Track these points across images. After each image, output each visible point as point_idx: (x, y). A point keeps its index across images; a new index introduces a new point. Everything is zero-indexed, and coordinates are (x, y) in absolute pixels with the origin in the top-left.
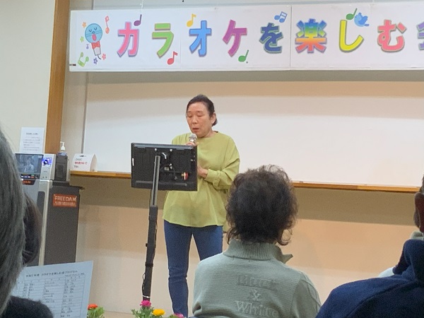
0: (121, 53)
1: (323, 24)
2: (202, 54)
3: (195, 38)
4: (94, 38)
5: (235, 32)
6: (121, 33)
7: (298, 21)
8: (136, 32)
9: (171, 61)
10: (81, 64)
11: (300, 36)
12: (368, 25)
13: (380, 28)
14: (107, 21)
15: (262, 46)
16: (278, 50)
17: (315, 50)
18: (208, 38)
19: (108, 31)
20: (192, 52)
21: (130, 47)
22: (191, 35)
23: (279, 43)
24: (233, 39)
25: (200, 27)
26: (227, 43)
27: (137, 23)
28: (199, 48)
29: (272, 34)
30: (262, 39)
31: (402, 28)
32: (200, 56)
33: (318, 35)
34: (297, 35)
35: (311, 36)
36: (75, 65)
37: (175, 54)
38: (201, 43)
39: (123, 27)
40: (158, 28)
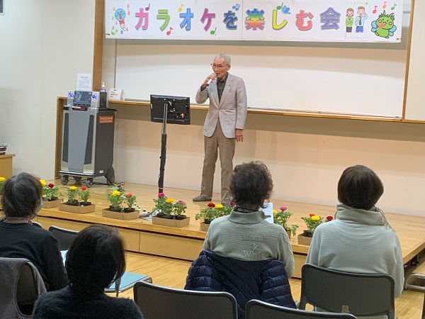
0: (137, 27)
1: (262, 12)
2: (188, 29)
3: (183, 19)
4: (121, 18)
6: (137, 15)
7: (247, 10)
8: (147, 14)
9: (168, 33)
10: (113, 34)
11: (248, 19)
12: (290, 13)
13: (297, 15)
14: (128, 7)
15: (225, 25)
16: (235, 27)
17: (258, 29)
18: (192, 19)
19: (129, 13)
20: (182, 28)
21: (143, 24)
22: (181, 17)
23: (235, 23)
24: (207, 20)
25: (186, 12)
26: (203, 23)
27: (147, 9)
28: (186, 25)
29: (231, 18)
30: (225, 21)
31: (311, 16)
33: (260, 19)
34: (246, 19)
35: (255, 20)
36: (109, 34)
37: (171, 28)
38: (187, 22)
39: (139, 11)
40: (160, 12)
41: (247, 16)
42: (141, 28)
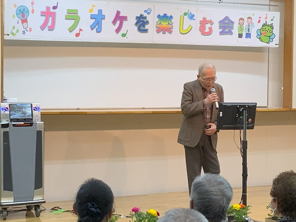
0: (43, 27)
1: (171, 17)
2: (99, 31)
3: (94, 20)
4: (23, 16)
5: (119, 19)
6: (43, 14)
7: (158, 15)
8: (54, 14)
9: (78, 35)
10: (13, 34)
11: (158, 23)
12: (194, 20)
13: (201, 21)
14: (32, 4)
15: (137, 28)
16: (146, 31)
17: (167, 32)
18: (103, 21)
19: (33, 11)
20: (92, 29)
21: (50, 24)
22: (91, 18)
23: (147, 27)
24: (118, 22)
25: (97, 14)
26: (114, 25)
28: (97, 27)
29: (143, 21)
30: (136, 24)
31: (211, 23)
32: (97, 32)
33: (169, 23)
35: (165, 24)
36: (8, 35)
37: (81, 30)
38: (98, 24)
39: (44, 10)
40: (70, 12)
41: (158, 20)
42: (47, 28)
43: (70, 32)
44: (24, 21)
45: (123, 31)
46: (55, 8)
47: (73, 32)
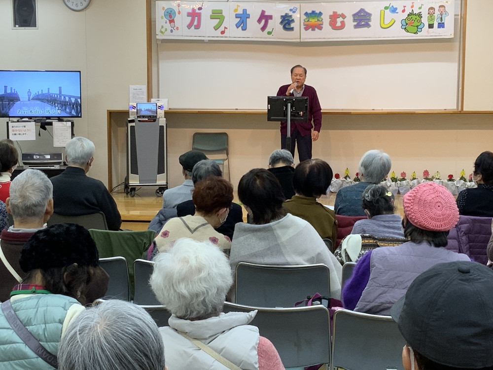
0: (189, 26)
1: (320, 14)
3: (239, 19)
4: (170, 17)
5: (264, 18)
6: (189, 14)
7: (304, 13)
8: (199, 15)
9: (223, 32)
10: (162, 32)
11: (306, 21)
14: (179, 7)
15: (282, 26)
16: (292, 29)
17: (316, 29)
18: (248, 19)
19: (179, 13)
21: (196, 23)
22: (236, 17)
23: (292, 25)
24: (263, 21)
25: (242, 13)
26: (260, 24)
28: (242, 25)
29: (288, 20)
30: (281, 23)
32: (243, 30)
34: (304, 20)
35: (313, 21)
37: (225, 28)
38: (243, 22)
39: (191, 11)
40: (214, 12)
41: (305, 17)
42: (193, 27)
43: (216, 30)
44: (172, 21)
45: (268, 29)
46: (200, 9)
47: (218, 30)
